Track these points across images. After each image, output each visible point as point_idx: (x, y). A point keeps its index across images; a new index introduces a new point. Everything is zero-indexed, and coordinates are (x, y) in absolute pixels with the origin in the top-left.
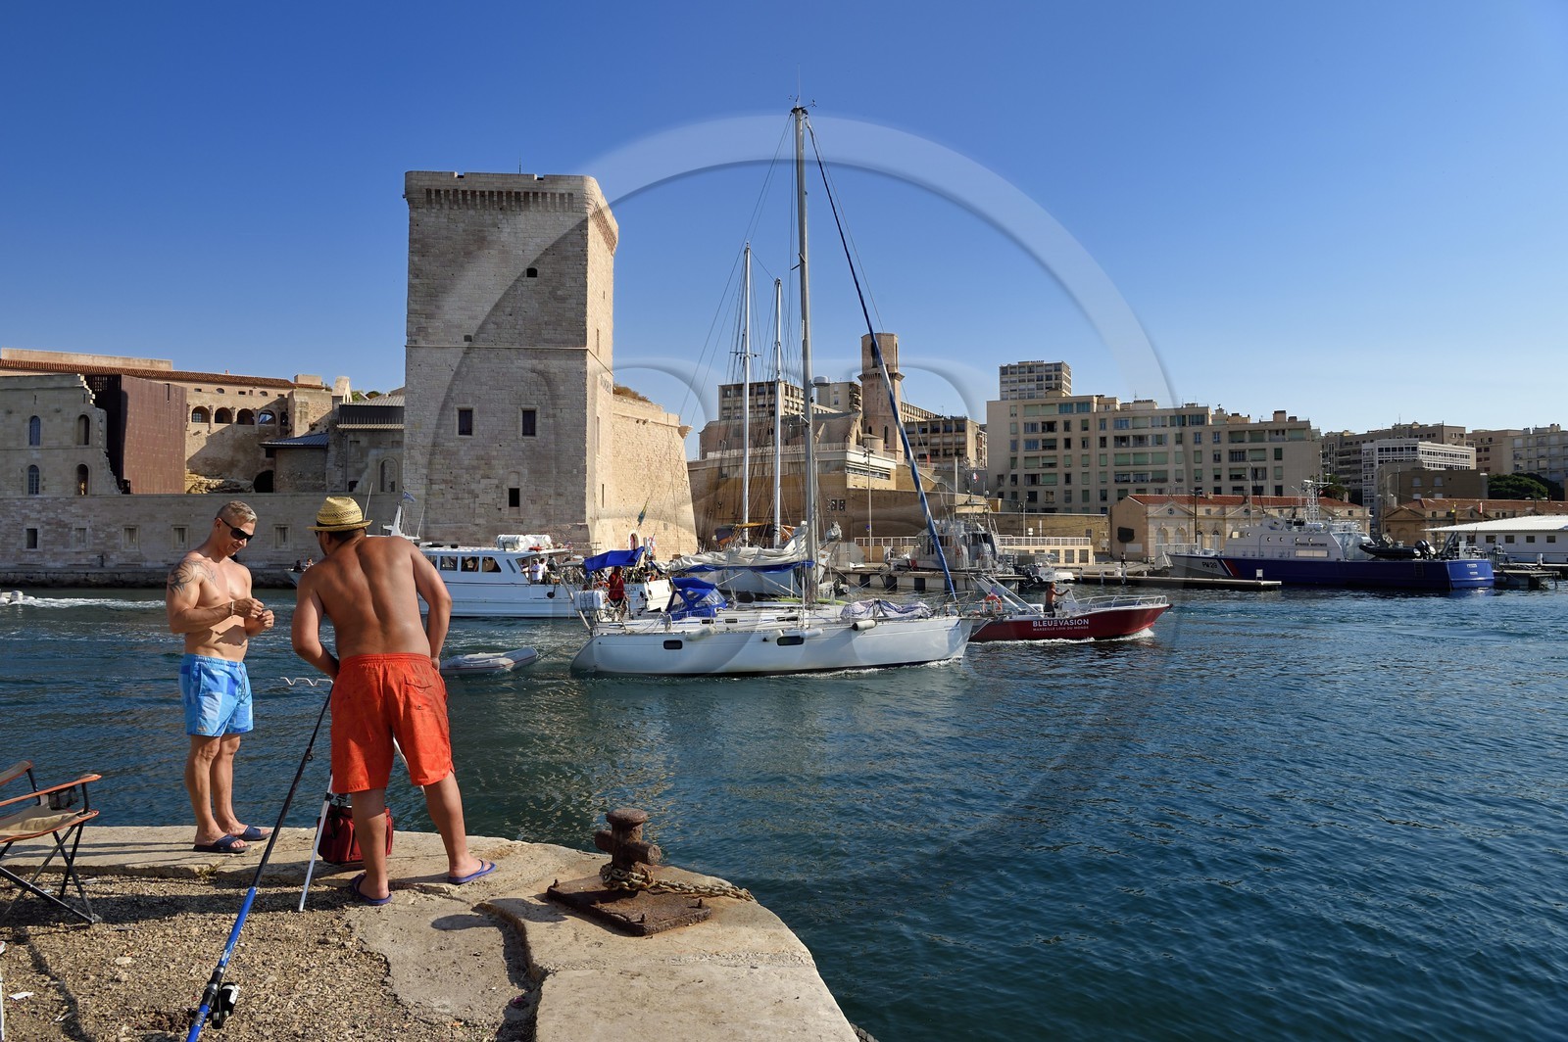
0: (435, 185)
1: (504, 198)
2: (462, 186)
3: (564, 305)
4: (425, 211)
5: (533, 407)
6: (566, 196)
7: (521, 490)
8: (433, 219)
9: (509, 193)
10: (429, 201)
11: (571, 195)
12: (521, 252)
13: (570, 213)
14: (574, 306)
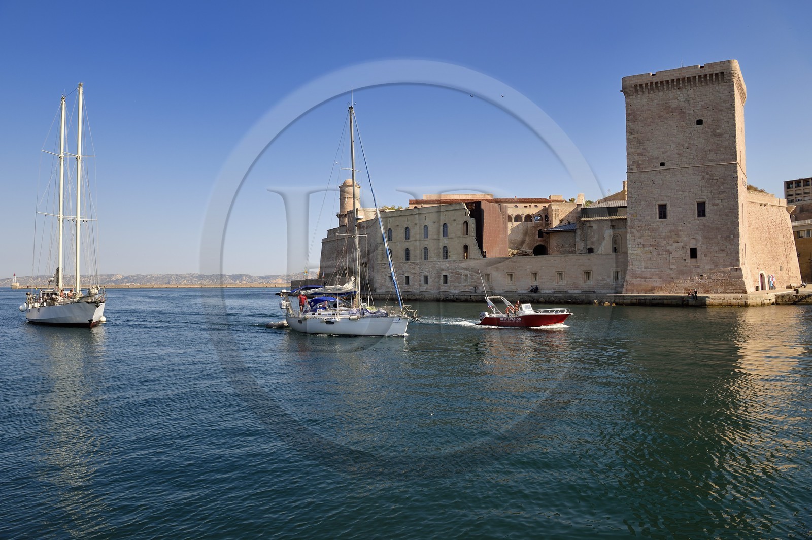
0: (639, 82)
1: (681, 82)
2: (655, 79)
3: (722, 138)
4: (634, 97)
5: (703, 200)
6: (719, 74)
7: (698, 249)
8: (639, 101)
9: (683, 79)
10: (637, 91)
11: (722, 73)
12: (692, 111)
13: (722, 84)
14: (728, 138)
